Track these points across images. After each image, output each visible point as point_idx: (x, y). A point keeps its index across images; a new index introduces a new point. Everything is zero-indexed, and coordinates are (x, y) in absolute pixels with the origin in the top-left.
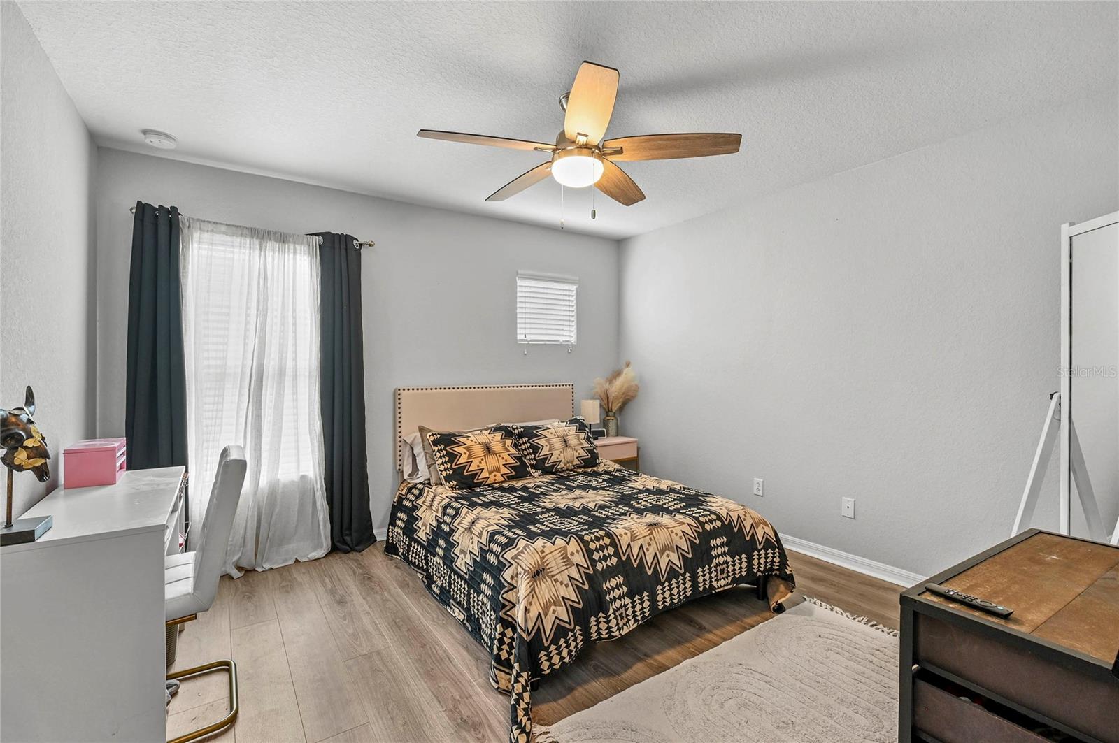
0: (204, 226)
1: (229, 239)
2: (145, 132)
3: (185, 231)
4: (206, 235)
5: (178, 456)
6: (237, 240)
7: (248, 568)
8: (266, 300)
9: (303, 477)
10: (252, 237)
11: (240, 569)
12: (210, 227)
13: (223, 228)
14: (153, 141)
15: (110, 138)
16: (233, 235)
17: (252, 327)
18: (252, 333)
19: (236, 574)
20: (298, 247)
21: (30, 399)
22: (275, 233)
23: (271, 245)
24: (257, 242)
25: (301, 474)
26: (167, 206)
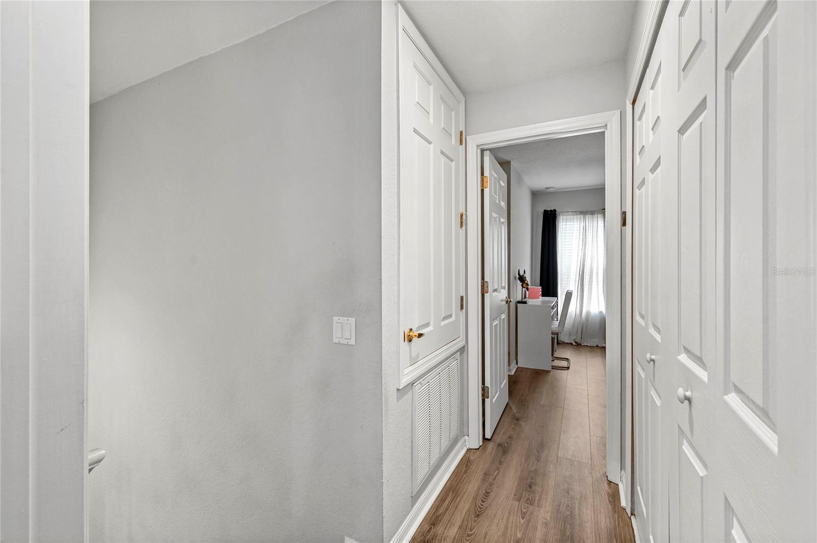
0: (564, 213)
1: (572, 217)
2: (547, 188)
3: (557, 216)
4: (565, 217)
5: (555, 294)
6: (575, 217)
7: (579, 343)
8: (586, 239)
9: (601, 312)
10: (581, 214)
11: (576, 343)
12: (566, 213)
13: (570, 213)
14: (549, 190)
15: (537, 191)
16: (573, 215)
18: (580, 251)
19: (574, 344)
20: (599, 215)
21: (525, 273)
22: (589, 211)
23: (588, 217)
24: (582, 216)
25: (600, 310)
26: (553, 209)
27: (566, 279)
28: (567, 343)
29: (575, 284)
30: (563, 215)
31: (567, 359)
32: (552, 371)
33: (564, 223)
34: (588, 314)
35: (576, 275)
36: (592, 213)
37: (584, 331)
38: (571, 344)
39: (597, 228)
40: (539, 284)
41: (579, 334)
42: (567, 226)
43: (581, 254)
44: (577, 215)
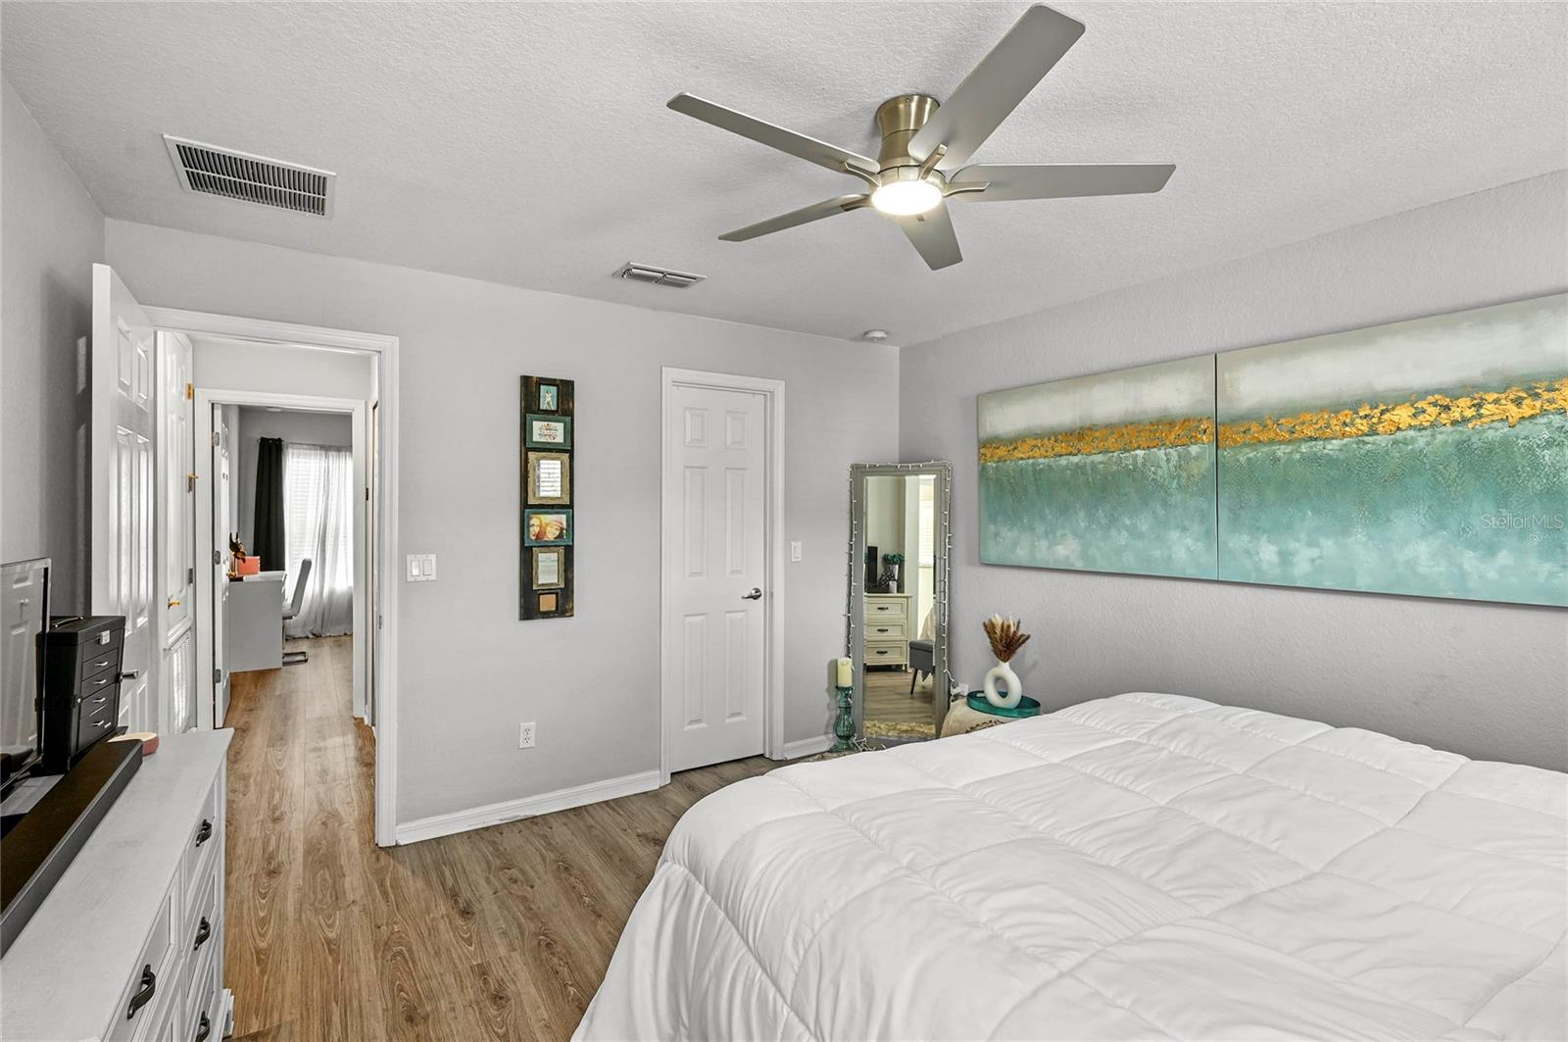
0: (295, 446)
1: (308, 452)
3: (285, 450)
4: (296, 450)
5: (280, 567)
6: (313, 452)
7: (317, 634)
8: (328, 485)
10: (321, 450)
11: (314, 635)
12: (298, 446)
13: (305, 446)
15: (248, 409)
16: (310, 449)
17: (321, 498)
18: (320, 502)
20: (347, 454)
22: (334, 447)
23: (332, 454)
24: (323, 452)
26: (276, 438)
27: (297, 544)
28: (300, 638)
29: (313, 550)
30: (293, 448)
31: (303, 653)
32: (284, 668)
33: (295, 460)
34: (332, 593)
35: (314, 537)
36: (339, 449)
37: (326, 614)
38: (308, 638)
39: (343, 470)
40: (252, 552)
41: (319, 622)
42: (300, 465)
43: (321, 507)
44: (316, 449)
